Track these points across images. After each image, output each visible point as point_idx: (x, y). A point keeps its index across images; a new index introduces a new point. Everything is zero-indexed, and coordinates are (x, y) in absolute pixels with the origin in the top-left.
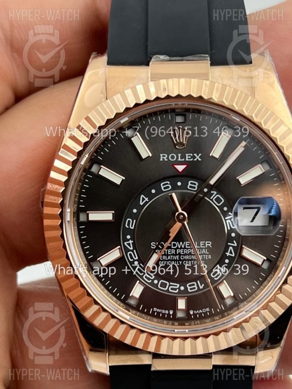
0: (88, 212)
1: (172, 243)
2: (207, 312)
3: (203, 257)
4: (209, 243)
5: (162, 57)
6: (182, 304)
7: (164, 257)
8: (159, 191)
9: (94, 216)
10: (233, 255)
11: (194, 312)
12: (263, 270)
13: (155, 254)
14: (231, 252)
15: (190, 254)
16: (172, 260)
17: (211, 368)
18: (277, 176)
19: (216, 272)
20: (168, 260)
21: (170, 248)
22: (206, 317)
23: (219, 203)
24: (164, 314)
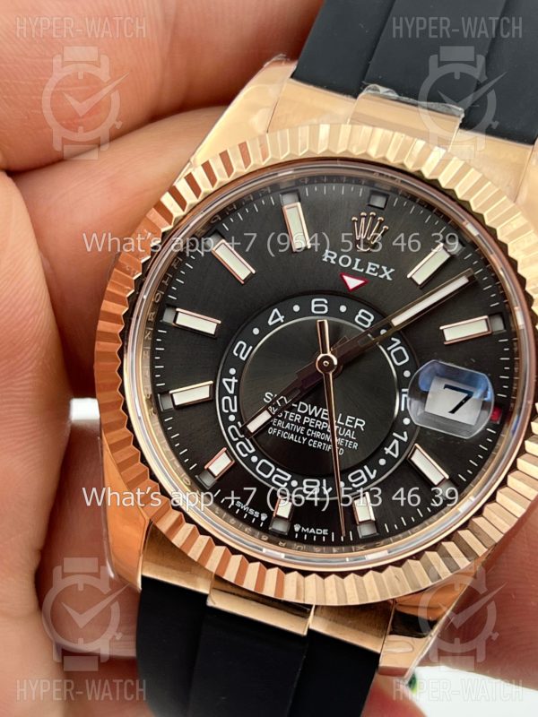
0: (178, 310)
1: (301, 403)
2: (322, 535)
3: (345, 442)
4: (362, 423)
5: (383, 90)
6: (284, 509)
8: (306, 311)
9: (187, 319)
10: (396, 456)
11: (301, 529)
13: (266, 412)
14: (393, 450)
15: (325, 431)
16: (291, 432)
17: (305, 633)
18: (510, 344)
19: (359, 474)
20: (285, 430)
21: (291, 409)
22: (319, 542)
23: (399, 362)
24: (251, 517)
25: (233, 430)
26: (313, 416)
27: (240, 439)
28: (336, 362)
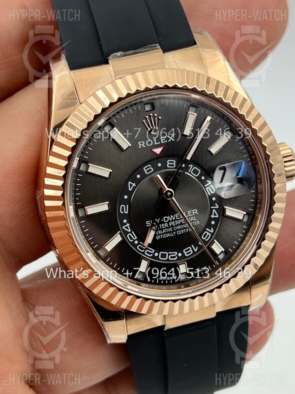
0: (86, 208)
1: (164, 217)
2: (204, 270)
4: (196, 211)
6: (183, 269)
11: (194, 273)
12: (245, 223)
13: (152, 231)
14: (215, 214)
15: (181, 224)
17: (215, 316)
18: (241, 140)
19: (206, 234)
20: (164, 234)
21: (163, 222)
23: (196, 175)
24: (169, 281)
25: (140, 247)
26: (173, 220)
27: (145, 250)
28: (172, 191)
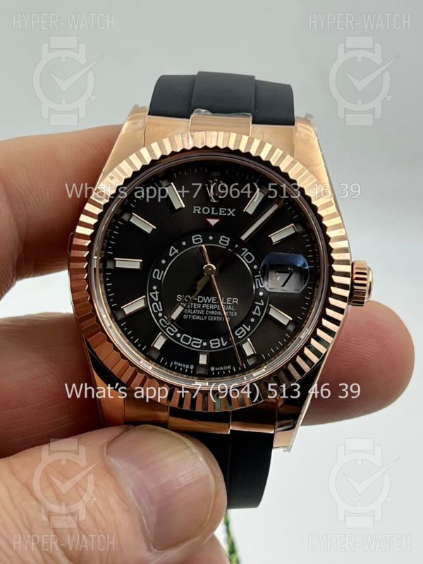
0: (115, 259)
1: (199, 297)
2: (228, 369)
3: (229, 313)
4: (236, 300)
5: (203, 111)
6: (203, 360)
7: (189, 311)
8: (190, 243)
9: (122, 263)
10: (259, 315)
12: (289, 332)
13: (180, 306)
14: (257, 312)
15: (216, 309)
16: (197, 315)
17: (229, 433)
18: (309, 237)
19: (241, 330)
20: (193, 314)
21: (196, 302)
22: (227, 374)
23: (249, 261)
24: (184, 369)
25: (162, 321)
26: (207, 303)
27: (168, 326)
28: (215, 268)
